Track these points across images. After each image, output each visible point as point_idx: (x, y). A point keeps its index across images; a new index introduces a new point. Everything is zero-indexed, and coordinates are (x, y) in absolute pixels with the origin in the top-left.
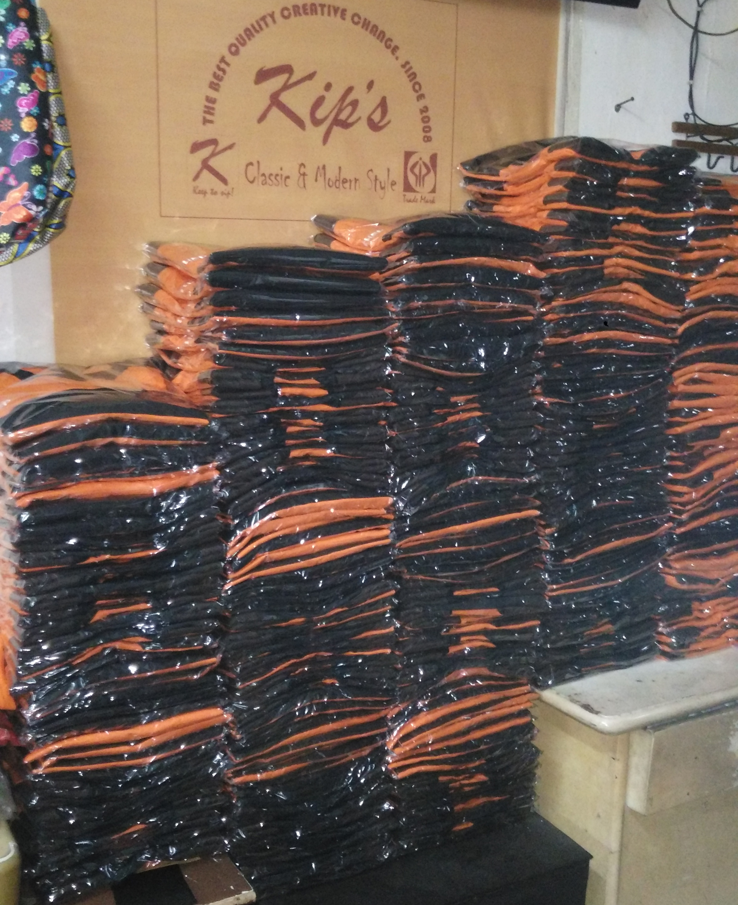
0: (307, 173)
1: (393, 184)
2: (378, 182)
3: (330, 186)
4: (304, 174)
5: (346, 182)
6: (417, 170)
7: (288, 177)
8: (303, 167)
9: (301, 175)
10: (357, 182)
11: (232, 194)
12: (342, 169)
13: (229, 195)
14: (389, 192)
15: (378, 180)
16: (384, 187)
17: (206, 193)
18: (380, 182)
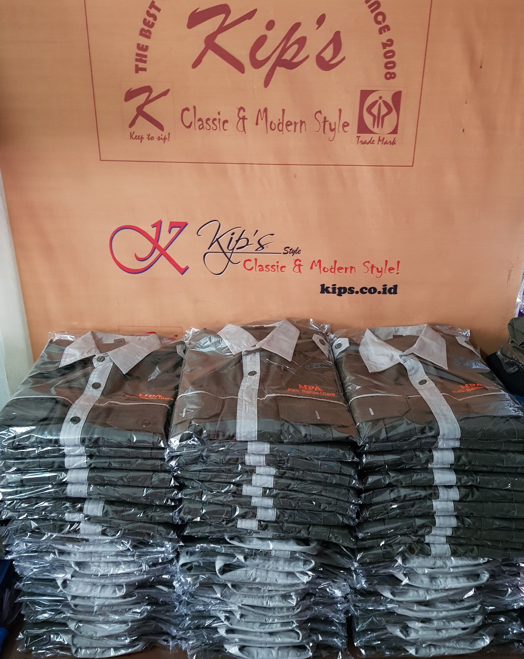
0: (246, 118)
1: (346, 125)
2: (327, 123)
3: (273, 130)
4: (244, 118)
5: (291, 124)
6: (375, 111)
7: (226, 121)
8: (242, 110)
9: (240, 119)
10: (304, 124)
11: (168, 138)
12: (286, 112)
13: (166, 140)
14: (340, 134)
15: (328, 121)
16: (334, 129)
17: (142, 138)
18: (330, 124)
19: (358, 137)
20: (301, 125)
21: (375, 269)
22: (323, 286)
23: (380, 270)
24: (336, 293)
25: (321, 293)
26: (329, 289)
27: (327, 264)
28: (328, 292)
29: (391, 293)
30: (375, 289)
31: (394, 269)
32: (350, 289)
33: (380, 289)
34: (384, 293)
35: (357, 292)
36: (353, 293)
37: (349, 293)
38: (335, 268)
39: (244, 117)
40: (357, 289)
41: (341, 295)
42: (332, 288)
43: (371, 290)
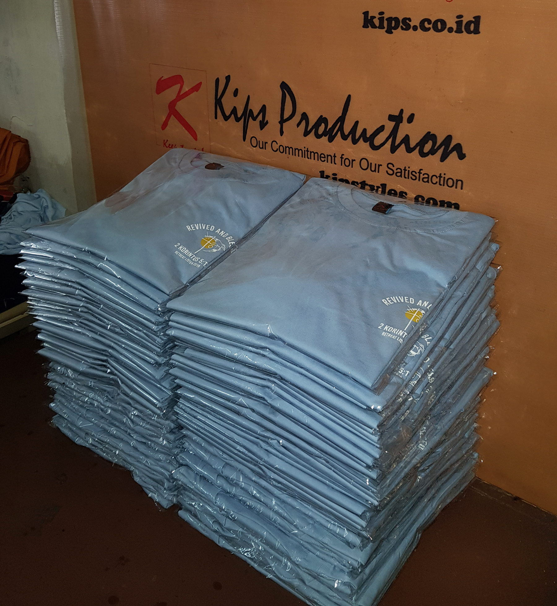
22: (366, 14)
24: (384, 28)
25: (363, 27)
26: (374, 20)
28: (374, 26)
29: (469, 32)
30: (443, 23)
32: (405, 19)
33: (451, 23)
34: (459, 31)
35: (415, 28)
36: (410, 28)
37: (402, 29)
40: (415, 22)
41: (392, 33)
42: (379, 18)
43: (437, 25)
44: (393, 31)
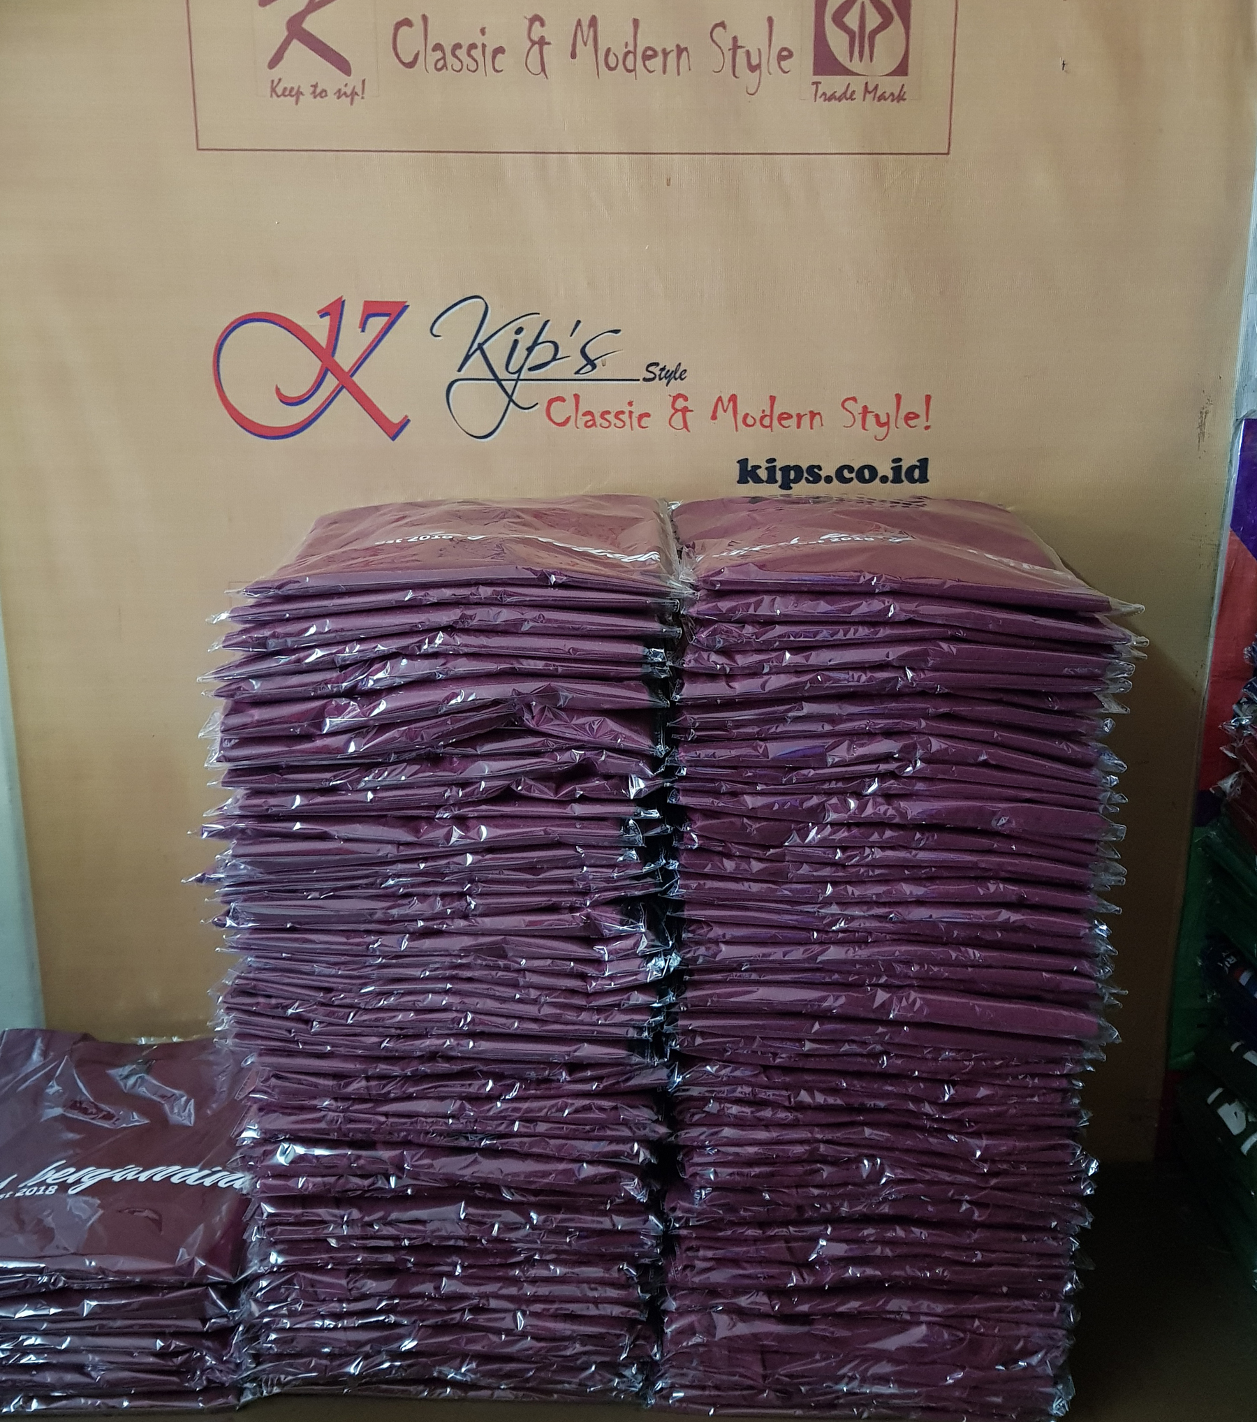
0: (548, 38)
1: (785, 55)
2: (741, 53)
3: (611, 69)
4: (542, 42)
5: (655, 54)
6: (852, 20)
7: (499, 50)
8: (537, 23)
9: (534, 43)
10: (685, 54)
11: (360, 93)
12: (641, 25)
13: (356, 97)
14: (771, 76)
15: (742, 47)
16: (759, 66)
17: (299, 93)
18: (748, 52)
19: (817, 84)
20: (679, 57)
21: (870, 419)
22: (743, 463)
23: (883, 419)
24: (776, 482)
25: (738, 482)
26: (759, 472)
27: (752, 405)
28: (758, 480)
29: (912, 481)
30: (873, 470)
31: (917, 416)
32: (811, 469)
33: (885, 469)
34: (897, 480)
35: (829, 480)
36: (819, 480)
37: (808, 481)
38: (774, 417)
39: (542, 38)
40: (829, 470)
41: (791, 488)
42: (767, 469)
43: (863, 473)
44: (792, 485)
